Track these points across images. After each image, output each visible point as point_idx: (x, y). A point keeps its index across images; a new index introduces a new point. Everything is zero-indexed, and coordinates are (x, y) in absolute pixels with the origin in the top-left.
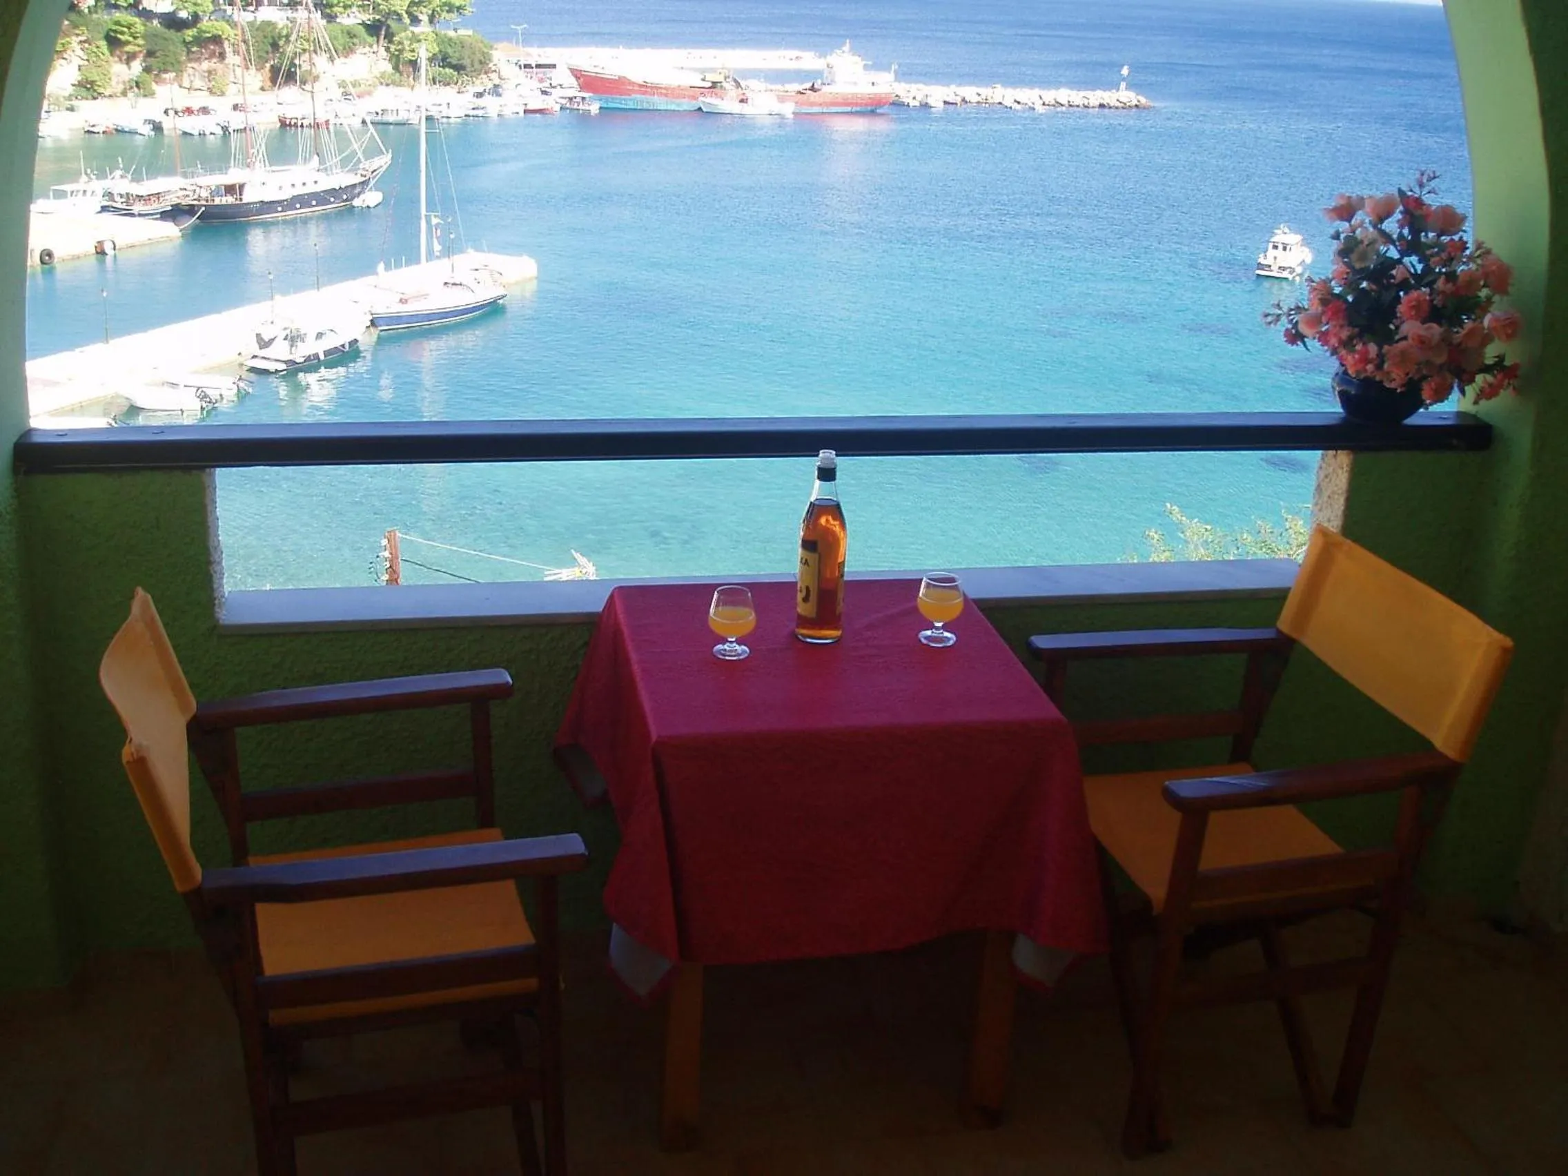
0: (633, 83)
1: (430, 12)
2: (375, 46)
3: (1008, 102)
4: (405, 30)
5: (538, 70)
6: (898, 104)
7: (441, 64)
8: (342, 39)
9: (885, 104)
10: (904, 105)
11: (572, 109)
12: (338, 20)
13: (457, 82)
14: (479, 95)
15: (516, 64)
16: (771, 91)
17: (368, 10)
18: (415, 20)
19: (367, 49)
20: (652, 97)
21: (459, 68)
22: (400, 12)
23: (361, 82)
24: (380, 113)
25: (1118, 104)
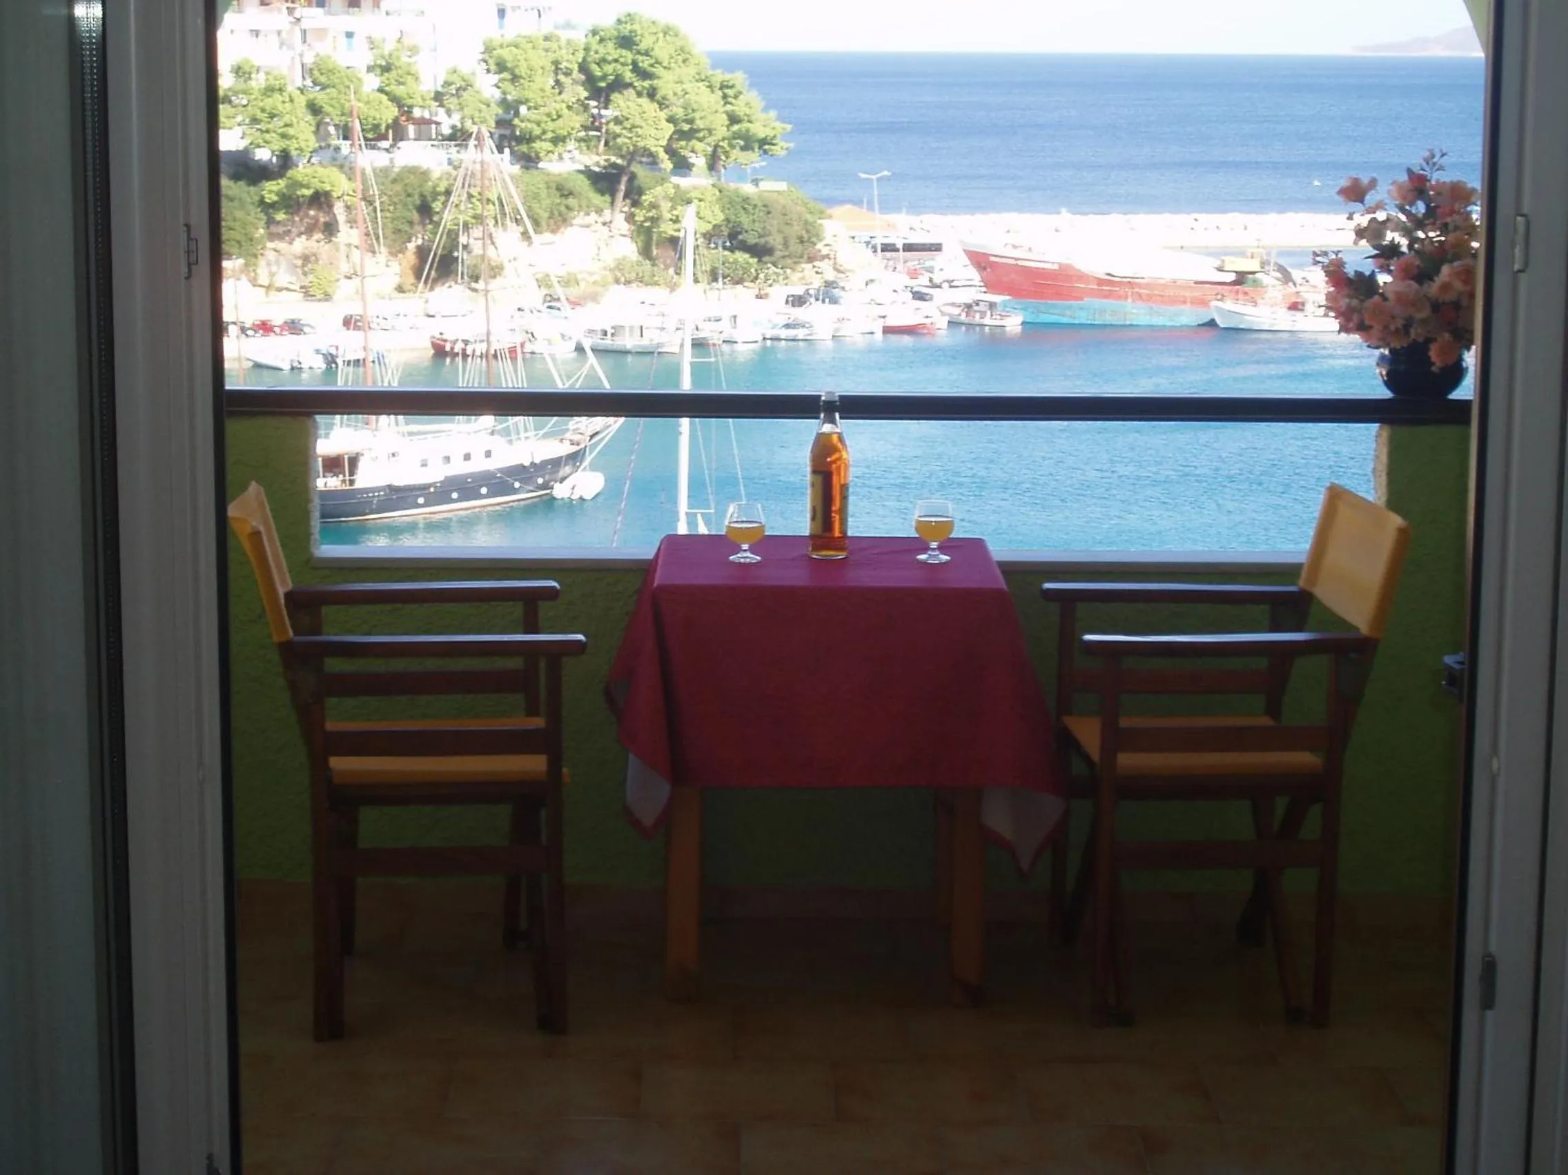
0: (1082, 277)
1: (710, 149)
2: (607, 214)
4: (663, 180)
5: (908, 254)
7: (728, 244)
8: (548, 200)
11: (970, 326)
12: (541, 165)
13: (756, 278)
14: (798, 301)
15: (868, 243)
17: (597, 147)
18: (682, 166)
19: (593, 216)
20: (1122, 302)
21: (760, 252)
22: (653, 149)
23: (579, 277)
24: (610, 331)
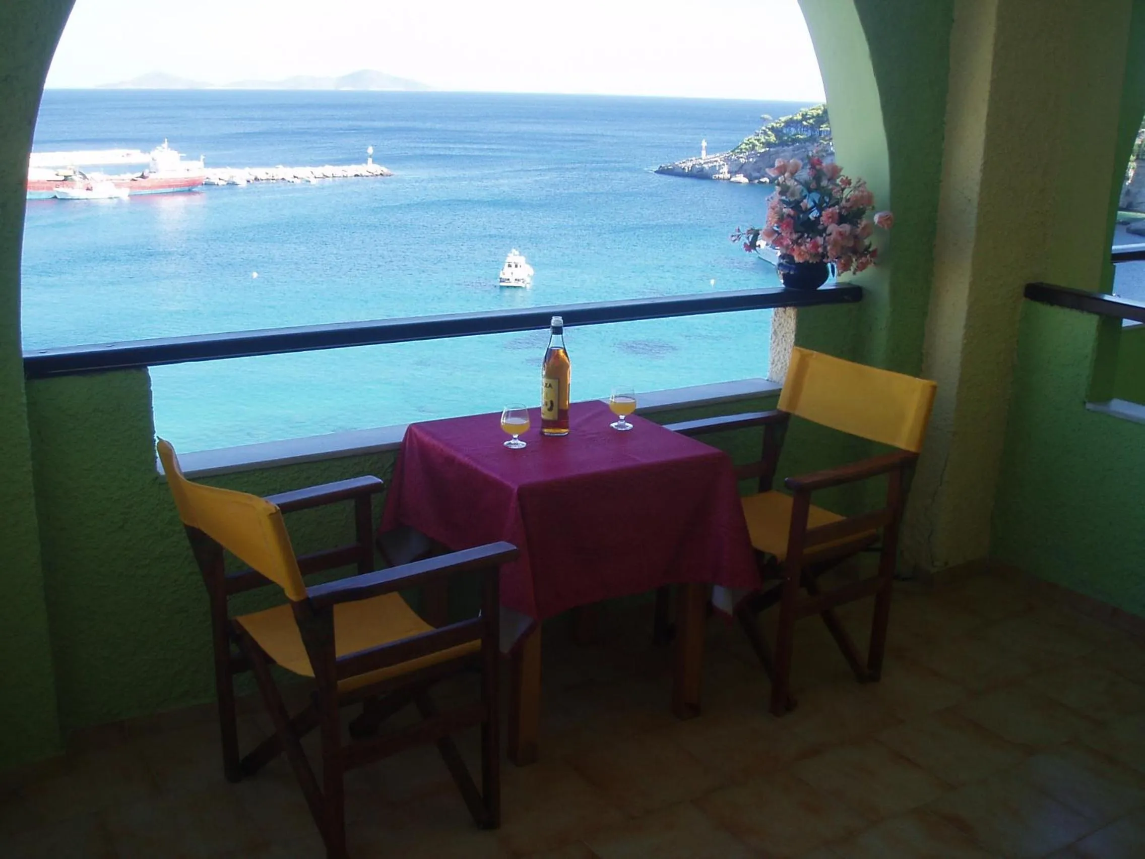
3: (289, 177)
6: (209, 184)
9: (198, 184)
10: (214, 184)
16: (111, 180)
25: (368, 174)
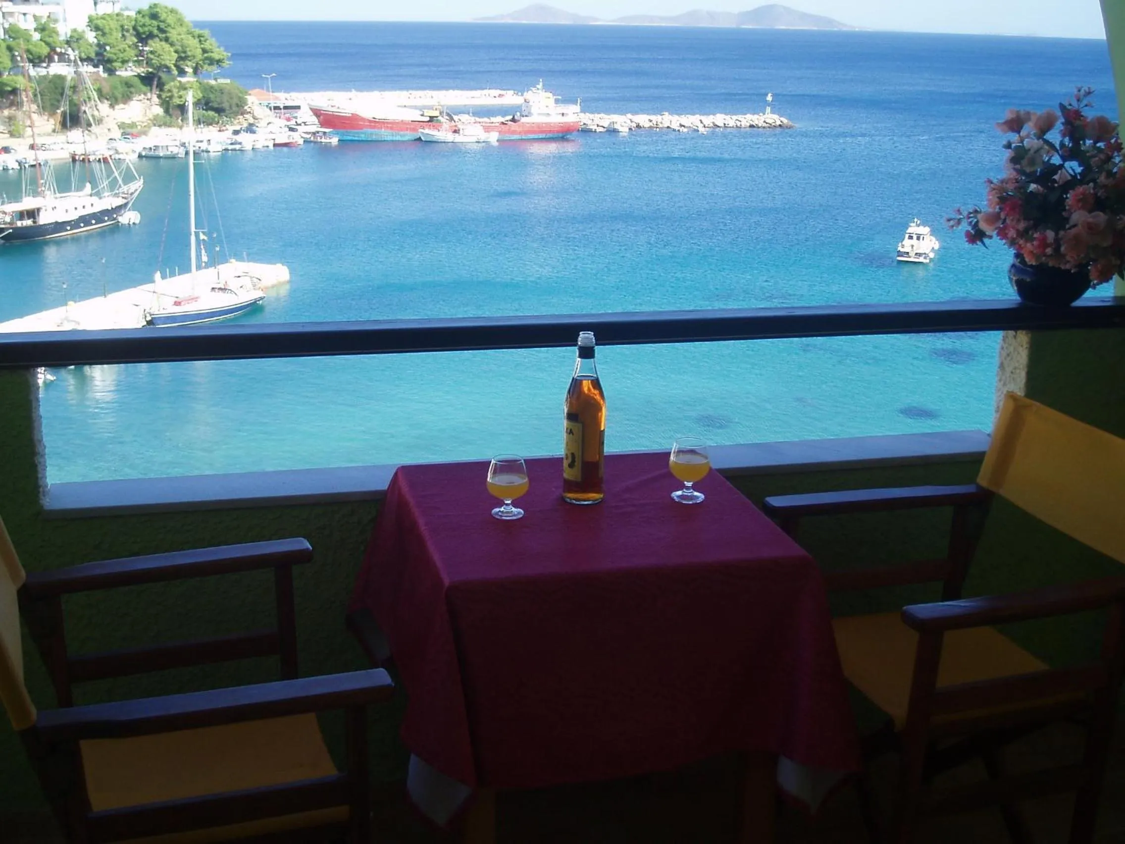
0: (363, 119)
1: (194, 65)
2: (149, 95)
3: (675, 126)
4: (174, 80)
5: (286, 111)
6: (586, 131)
7: (204, 108)
8: (120, 90)
9: (573, 131)
11: (315, 142)
12: (117, 73)
13: (218, 122)
14: (236, 132)
15: (267, 106)
16: (480, 123)
17: (143, 64)
18: (182, 72)
19: (143, 96)
20: (379, 131)
21: (219, 111)
22: (169, 65)
23: (137, 124)
24: (153, 148)
25: (765, 125)
